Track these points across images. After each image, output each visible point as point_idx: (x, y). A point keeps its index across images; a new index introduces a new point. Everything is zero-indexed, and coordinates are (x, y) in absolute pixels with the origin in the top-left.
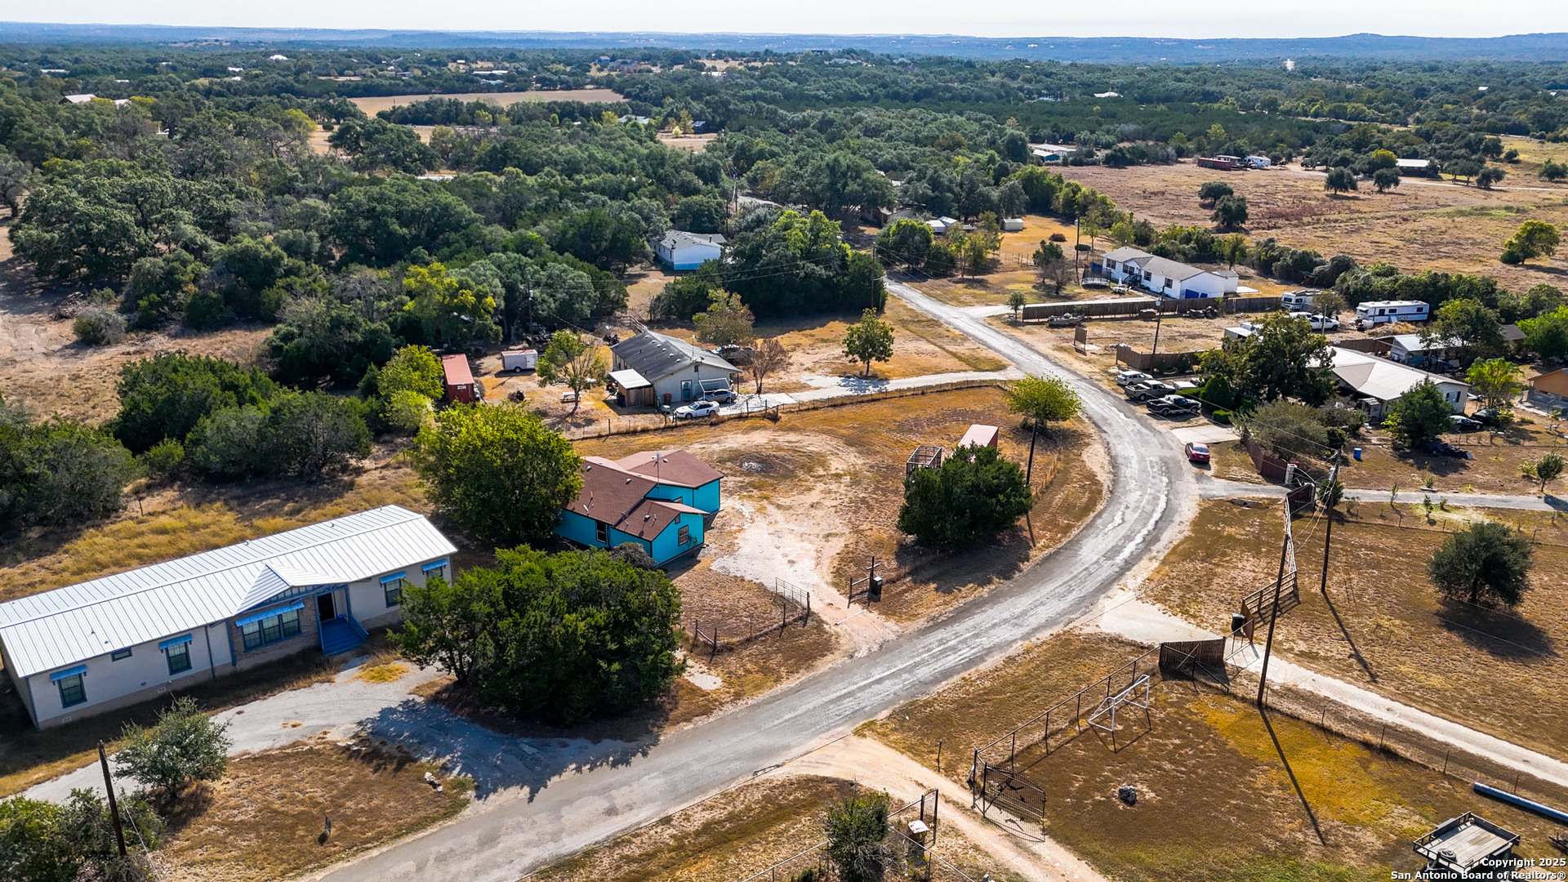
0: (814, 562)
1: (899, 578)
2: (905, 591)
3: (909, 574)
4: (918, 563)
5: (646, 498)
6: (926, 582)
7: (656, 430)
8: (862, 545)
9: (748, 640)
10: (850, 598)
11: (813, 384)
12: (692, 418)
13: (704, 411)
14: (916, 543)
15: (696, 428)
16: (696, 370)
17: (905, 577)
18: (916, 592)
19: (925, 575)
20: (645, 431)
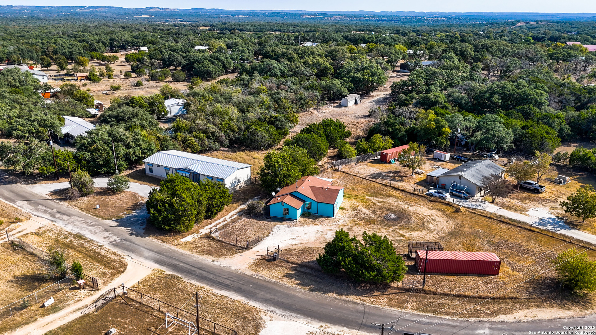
3: (299, 265)
5: (290, 193)
6: (294, 270)
10: (267, 255)
17: (296, 264)
19: (302, 269)
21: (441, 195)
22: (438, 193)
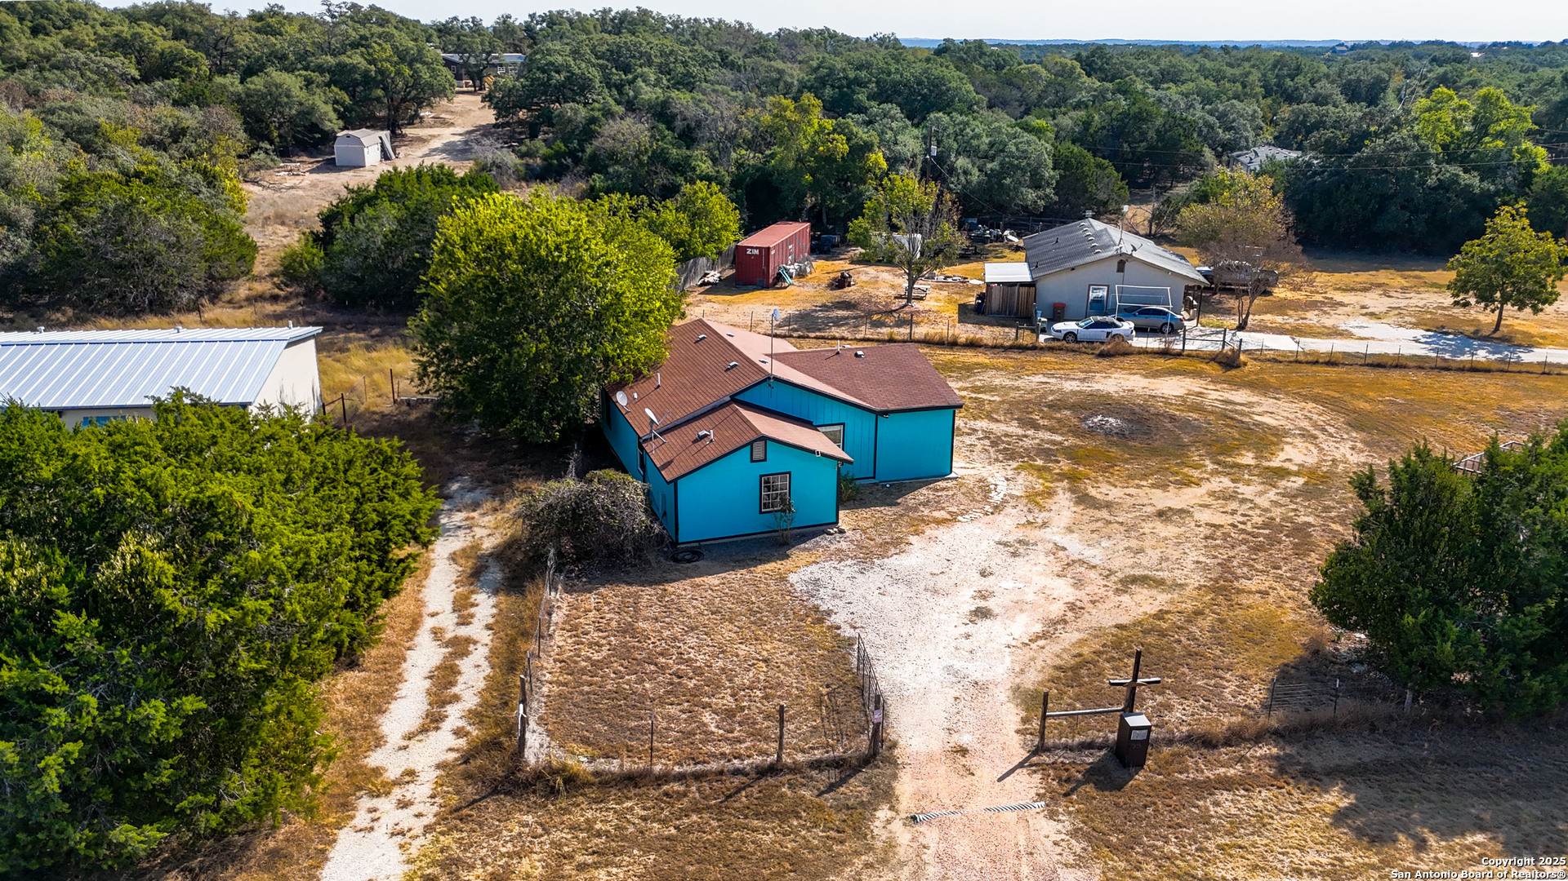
0: (1038, 628)
1: (1234, 737)
2: (1227, 784)
3: (1278, 735)
4: (1323, 713)
5: (734, 399)
6: (1315, 777)
7: (995, 347)
8: (1206, 623)
9: (631, 780)
10: (1038, 750)
11: (1358, 332)
12: (1076, 341)
13: (1101, 333)
14: (1368, 657)
15: (1068, 357)
16: (1121, 267)
17: (1258, 738)
18: (1262, 798)
19: (1334, 753)
20: (972, 345)
21: (1114, 331)
22: (1097, 325)
